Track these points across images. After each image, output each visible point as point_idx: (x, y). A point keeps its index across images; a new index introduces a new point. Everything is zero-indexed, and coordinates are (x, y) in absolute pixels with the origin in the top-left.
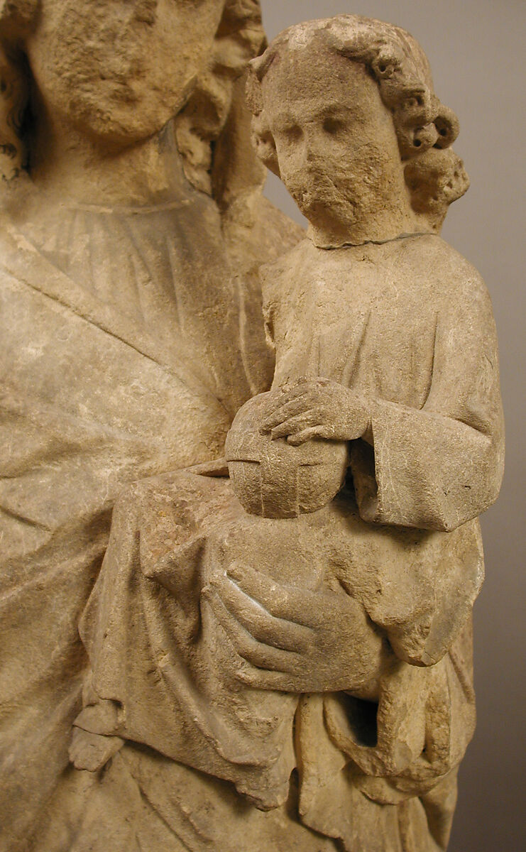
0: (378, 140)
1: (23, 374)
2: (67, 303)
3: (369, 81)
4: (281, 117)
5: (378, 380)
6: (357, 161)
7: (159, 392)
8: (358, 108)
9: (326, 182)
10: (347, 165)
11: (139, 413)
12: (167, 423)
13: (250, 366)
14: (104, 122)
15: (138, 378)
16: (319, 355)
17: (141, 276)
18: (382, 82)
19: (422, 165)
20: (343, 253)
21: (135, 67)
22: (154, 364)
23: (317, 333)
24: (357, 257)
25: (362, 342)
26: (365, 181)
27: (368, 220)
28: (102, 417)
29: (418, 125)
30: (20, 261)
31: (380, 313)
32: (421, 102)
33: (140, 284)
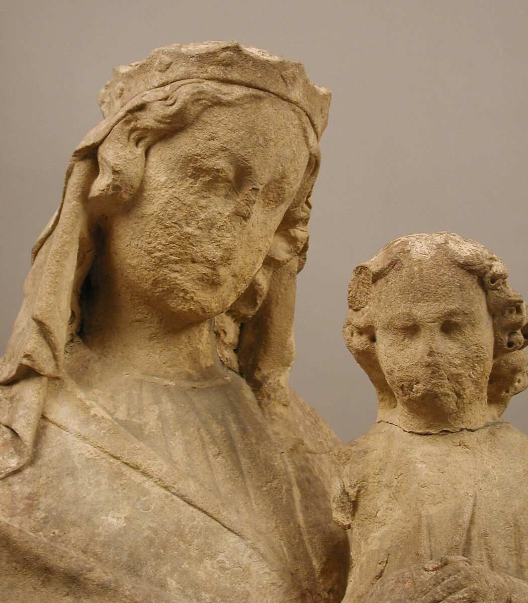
0: (483, 341)
1: (106, 545)
2: (150, 473)
3: (480, 291)
4: (401, 316)
5: (489, 557)
6: (467, 358)
7: (243, 566)
8: (472, 313)
9: (441, 375)
10: (460, 362)
11: (225, 588)
12: (251, 598)
13: (311, 540)
14: (187, 301)
15: (224, 552)
16: (430, 534)
17: (212, 450)
18: (490, 292)
19: (507, 363)
20: (440, 439)
21: (227, 254)
22: (237, 538)
23: (424, 513)
24: (453, 442)
25: (472, 522)
26: (470, 376)
27: (465, 410)
28: (190, 592)
29: (513, 330)
30: (93, 427)
31: (485, 495)
32: (519, 310)
33: (211, 456)
